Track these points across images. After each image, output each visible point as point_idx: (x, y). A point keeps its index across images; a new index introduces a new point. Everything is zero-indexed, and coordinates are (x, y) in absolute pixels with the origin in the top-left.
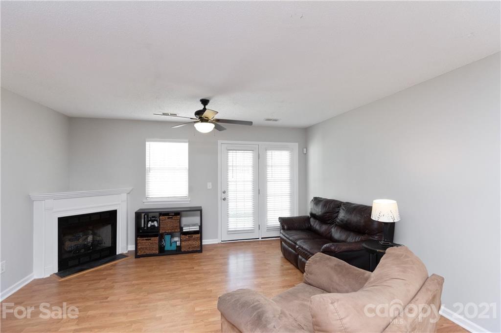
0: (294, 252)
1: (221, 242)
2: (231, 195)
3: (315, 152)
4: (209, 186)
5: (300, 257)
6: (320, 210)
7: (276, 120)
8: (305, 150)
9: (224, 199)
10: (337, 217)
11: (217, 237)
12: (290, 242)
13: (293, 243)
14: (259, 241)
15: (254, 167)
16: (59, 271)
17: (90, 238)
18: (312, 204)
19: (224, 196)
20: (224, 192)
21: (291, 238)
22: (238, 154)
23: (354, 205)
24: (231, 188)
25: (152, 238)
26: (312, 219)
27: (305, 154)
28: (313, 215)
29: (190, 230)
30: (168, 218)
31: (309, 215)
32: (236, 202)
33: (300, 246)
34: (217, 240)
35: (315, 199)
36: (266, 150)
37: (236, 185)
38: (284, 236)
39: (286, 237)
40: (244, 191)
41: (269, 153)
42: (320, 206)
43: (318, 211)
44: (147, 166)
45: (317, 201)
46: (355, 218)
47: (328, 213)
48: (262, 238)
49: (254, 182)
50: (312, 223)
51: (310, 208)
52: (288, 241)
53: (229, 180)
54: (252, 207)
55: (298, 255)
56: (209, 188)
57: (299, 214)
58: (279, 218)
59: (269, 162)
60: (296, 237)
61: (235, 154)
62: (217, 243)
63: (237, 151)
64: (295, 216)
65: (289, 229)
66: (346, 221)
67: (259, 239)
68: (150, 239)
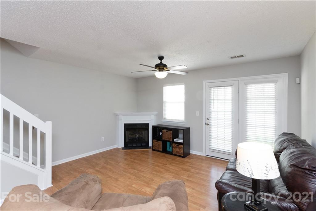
1: (205, 155)
2: (213, 122)
4: (198, 114)
7: (242, 56)
8: (298, 79)
9: (208, 124)
11: (202, 151)
15: (233, 99)
16: (125, 146)
17: (137, 136)
19: (207, 122)
20: (208, 119)
22: (219, 89)
24: (213, 116)
25: (159, 142)
29: (178, 141)
30: (167, 132)
32: (218, 128)
34: (202, 153)
36: (246, 84)
37: (218, 114)
40: (224, 120)
41: (249, 87)
44: (164, 101)
49: (233, 112)
56: (197, 115)
61: (217, 90)
62: (202, 155)
63: (219, 88)
68: (158, 142)
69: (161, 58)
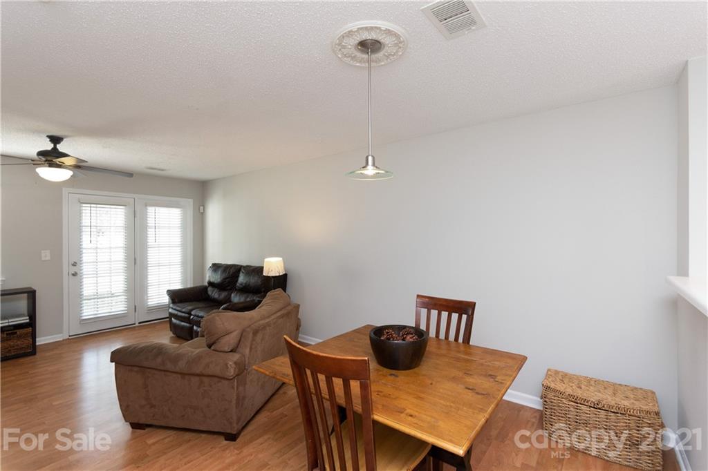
0: (188, 325)
1: (68, 337)
2: (86, 268)
3: (214, 212)
4: (46, 255)
5: (195, 328)
6: (219, 276)
7: (163, 170)
8: (202, 208)
9: (75, 274)
10: (237, 281)
11: (61, 332)
12: (183, 314)
13: (187, 315)
14: (135, 327)
15: (126, 228)
18: (211, 270)
19: (73, 270)
20: (74, 264)
21: (183, 310)
23: (252, 268)
24: (87, 258)
26: (210, 289)
27: (202, 213)
28: (211, 284)
29: (11, 324)
31: (207, 284)
32: (97, 277)
33: (195, 316)
34: (61, 335)
35: (214, 265)
36: (146, 206)
37: (97, 253)
38: (175, 309)
39: (177, 310)
40: (111, 262)
41: (151, 210)
42: (220, 272)
43: (217, 278)
45: (216, 267)
46: (254, 280)
47: (227, 278)
48: (140, 323)
49: (127, 248)
50: (210, 293)
51: (207, 276)
52: (180, 314)
53: (84, 246)
54: (123, 282)
55: (193, 327)
57: (194, 284)
58: (168, 291)
59: (151, 222)
60: (190, 308)
61: (95, 209)
62: (61, 339)
64: (189, 286)
65: (181, 301)
66: (246, 283)
67: (135, 324)
69: (56, 140)
